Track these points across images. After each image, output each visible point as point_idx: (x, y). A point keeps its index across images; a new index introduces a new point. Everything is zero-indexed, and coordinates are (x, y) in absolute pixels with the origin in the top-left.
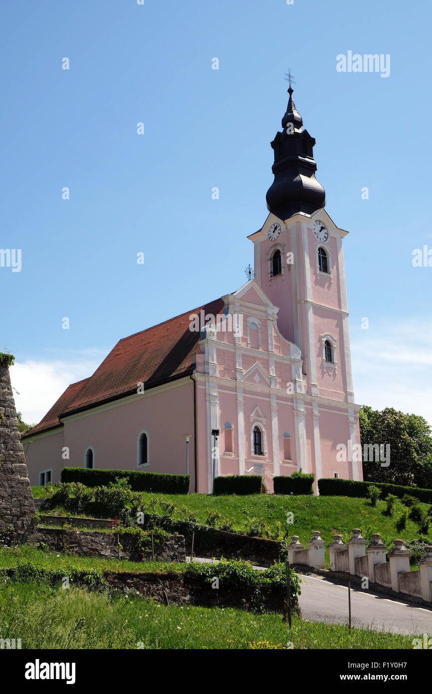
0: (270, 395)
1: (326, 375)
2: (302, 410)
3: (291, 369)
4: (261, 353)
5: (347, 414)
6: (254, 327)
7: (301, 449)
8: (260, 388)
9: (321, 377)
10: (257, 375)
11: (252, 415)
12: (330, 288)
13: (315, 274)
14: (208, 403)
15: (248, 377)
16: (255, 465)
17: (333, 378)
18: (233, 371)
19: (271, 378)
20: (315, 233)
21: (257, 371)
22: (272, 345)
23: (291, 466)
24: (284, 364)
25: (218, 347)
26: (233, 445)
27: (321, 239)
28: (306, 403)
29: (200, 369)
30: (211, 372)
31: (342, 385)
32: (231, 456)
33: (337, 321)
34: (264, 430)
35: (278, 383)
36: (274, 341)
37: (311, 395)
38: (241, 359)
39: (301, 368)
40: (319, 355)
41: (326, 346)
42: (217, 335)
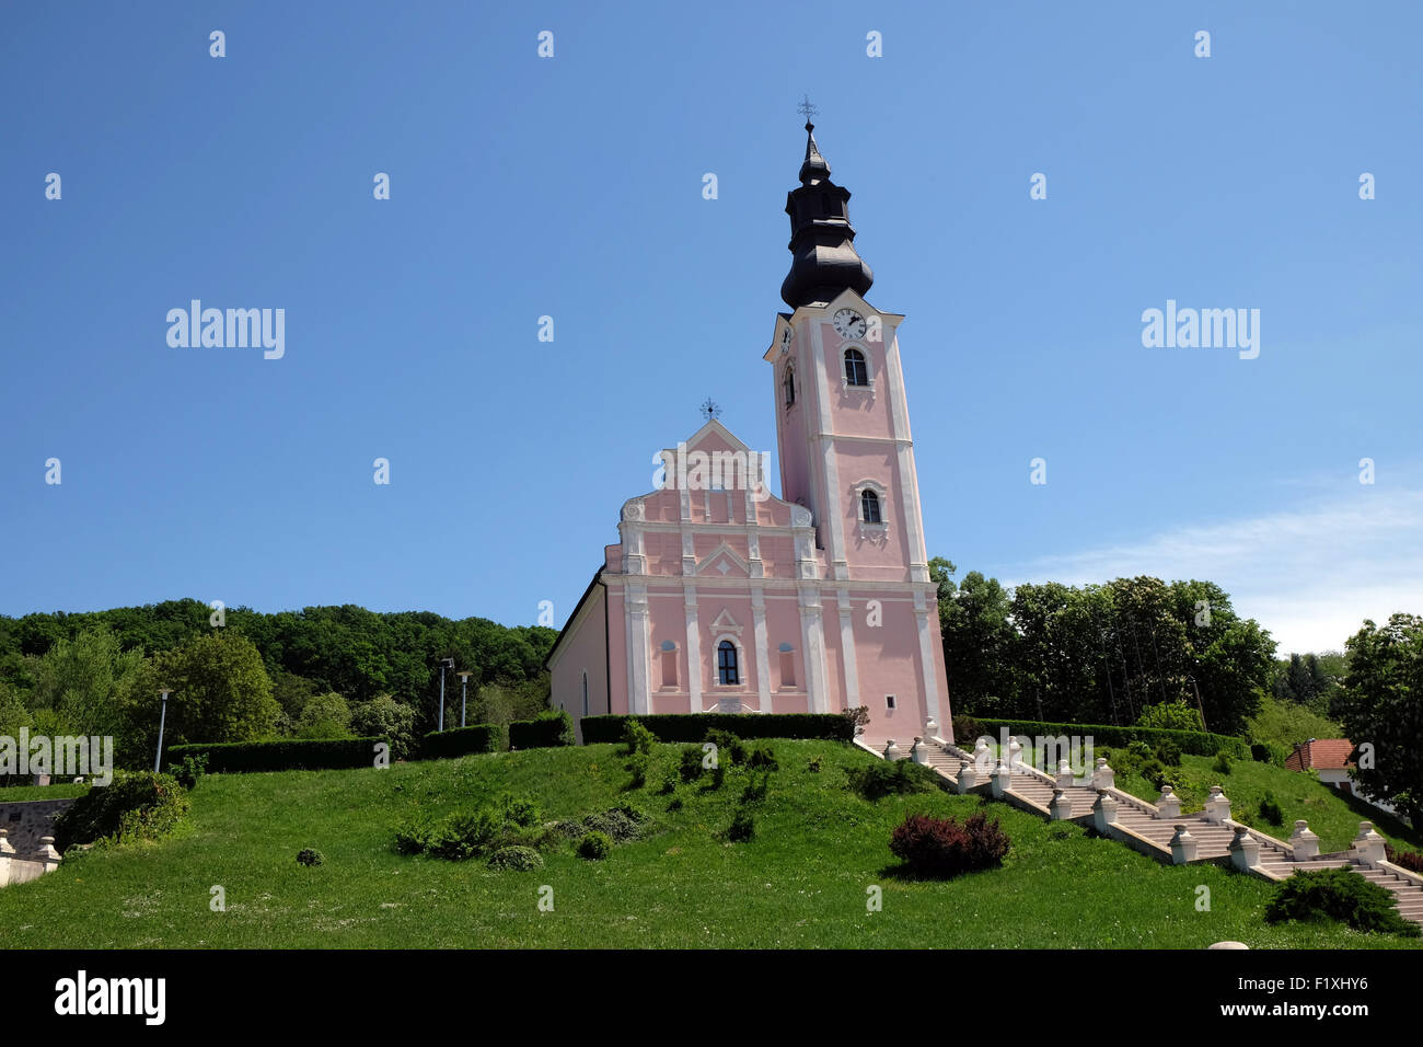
0: (750, 590)
1: (866, 544)
2: (815, 605)
3: (792, 546)
4: (733, 528)
5: (911, 600)
7: (815, 667)
8: (729, 583)
9: (856, 547)
10: (723, 561)
11: (716, 624)
12: (870, 408)
13: (839, 390)
14: (627, 617)
15: (705, 567)
16: (722, 700)
17: (880, 547)
18: (678, 563)
19: (750, 563)
20: (839, 329)
21: (724, 556)
22: (754, 511)
23: (795, 694)
24: (779, 538)
25: (648, 530)
26: (679, 674)
27: (851, 336)
28: (823, 593)
29: (612, 567)
30: (631, 570)
31: (900, 555)
32: (674, 691)
33: (886, 457)
34: (738, 645)
35: (767, 569)
36: (757, 507)
37: (834, 579)
38: (692, 542)
39: (812, 540)
40: (850, 514)
41: (868, 500)
42: (647, 512)
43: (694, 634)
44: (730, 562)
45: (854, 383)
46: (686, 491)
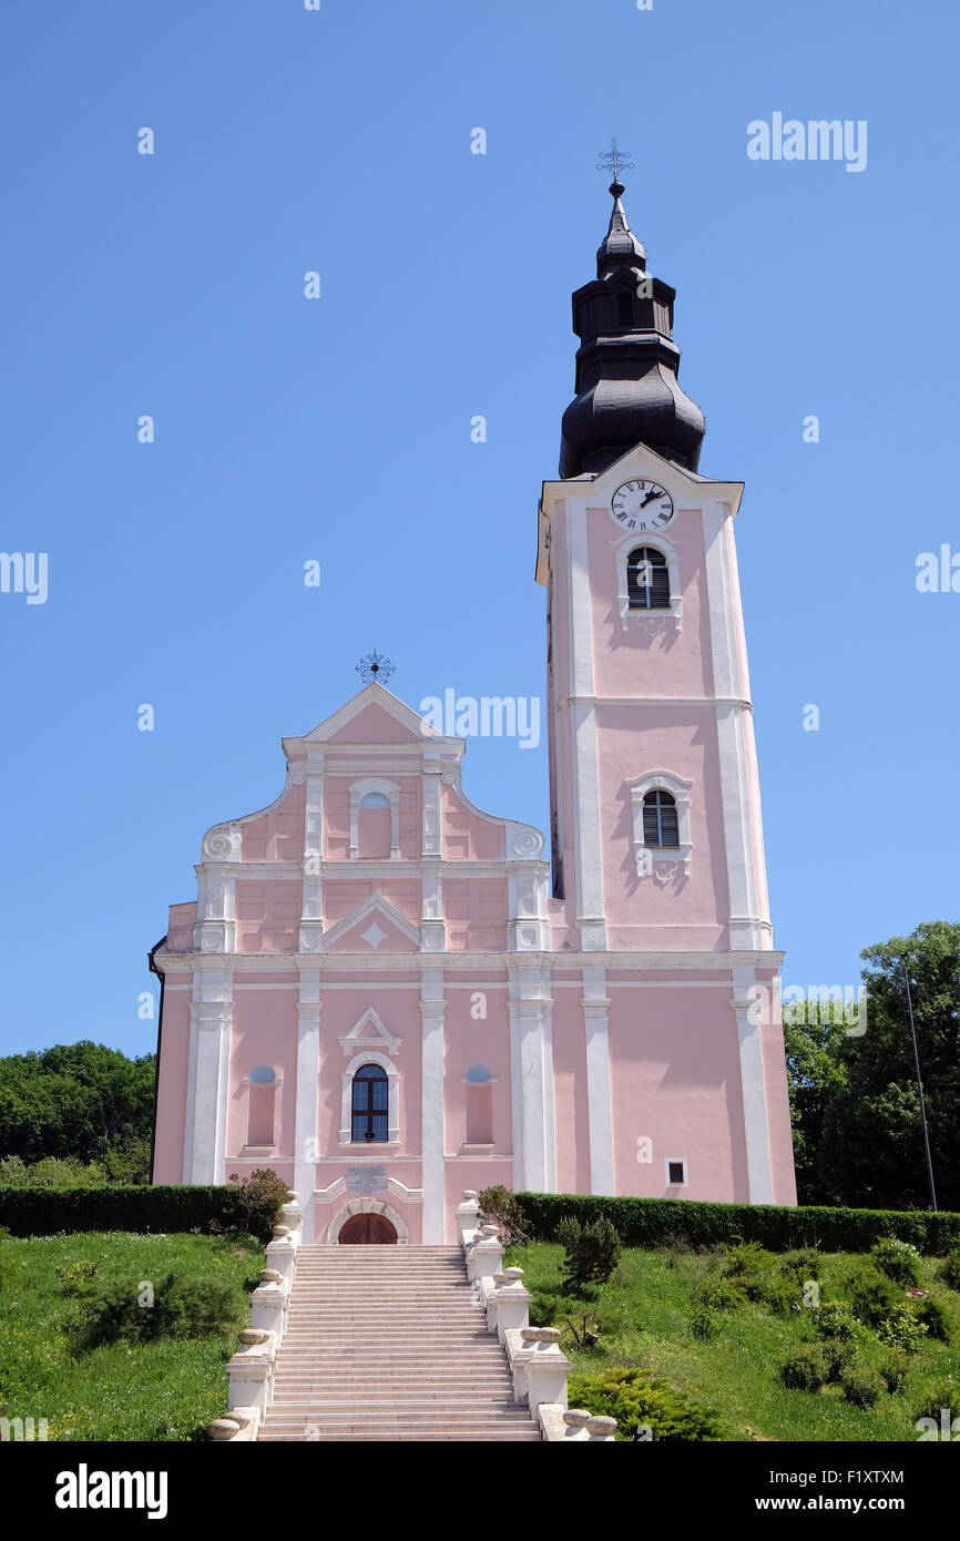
0: (418, 973)
1: (646, 887)
2: (538, 997)
3: (504, 894)
4: (396, 866)
5: (726, 984)
6: (375, 804)
7: (529, 1108)
8: (380, 962)
9: (625, 894)
10: (374, 925)
11: (352, 1035)
12: (669, 646)
13: (613, 617)
14: (193, 1026)
15: (344, 936)
16: (352, 1170)
17: (672, 891)
18: (292, 931)
19: (423, 926)
20: (622, 516)
21: (377, 916)
22: (437, 837)
23: (490, 1159)
24: (481, 882)
25: (241, 877)
26: (278, 1125)
27: (643, 526)
28: (555, 976)
29: (178, 942)
30: (206, 945)
31: (710, 903)
32: (267, 1154)
33: (694, 729)
34: (391, 1071)
35: (455, 936)
36: (445, 829)
37: (578, 950)
38: (320, 893)
39: (540, 883)
40: (617, 835)
41: (658, 806)
42: (245, 847)
43: (310, 1052)
44: (385, 925)
45: (643, 606)
46: (315, 807)
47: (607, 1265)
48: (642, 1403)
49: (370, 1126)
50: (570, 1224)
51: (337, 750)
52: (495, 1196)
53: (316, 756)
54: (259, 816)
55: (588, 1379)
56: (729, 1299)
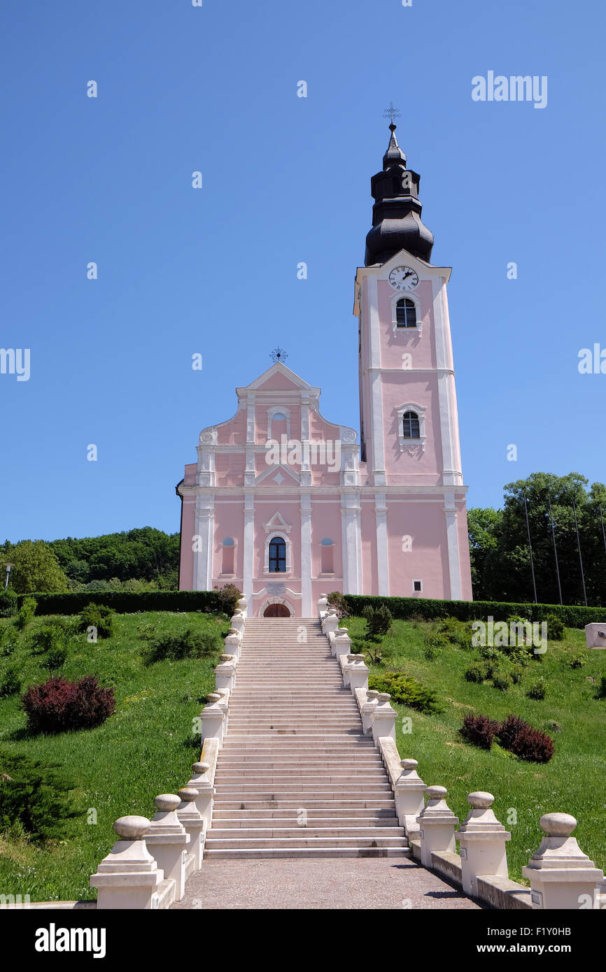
0: (299, 496)
1: (404, 456)
2: (354, 507)
5: (441, 501)
6: (279, 418)
7: (350, 557)
8: (281, 491)
9: (395, 459)
10: (279, 474)
11: (269, 524)
12: (416, 345)
13: (390, 332)
14: (196, 519)
15: (265, 479)
16: (270, 585)
17: (416, 458)
18: (240, 476)
19: (301, 475)
20: (394, 284)
21: (280, 470)
22: (308, 433)
23: (332, 580)
25: (217, 452)
26: (235, 564)
27: (404, 288)
28: (362, 497)
29: (189, 481)
30: (202, 483)
31: (435, 463)
32: (230, 577)
33: (427, 383)
34: (287, 540)
35: (316, 479)
36: (311, 430)
37: (373, 485)
38: (254, 459)
39: (356, 454)
40: (392, 432)
41: (410, 419)
42: (219, 438)
43: (250, 532)
44: (284, 474)
45: (404, 326)
46: (252, 420)
47: (386, 627)
48: (402, 688)
49: (277, 566)
50: (369, 609)
51: (261, 393)
52: (335, 596)
53: (251, 396)
54: (226, 424)
55: (377, 677)
56: (441, 642)
